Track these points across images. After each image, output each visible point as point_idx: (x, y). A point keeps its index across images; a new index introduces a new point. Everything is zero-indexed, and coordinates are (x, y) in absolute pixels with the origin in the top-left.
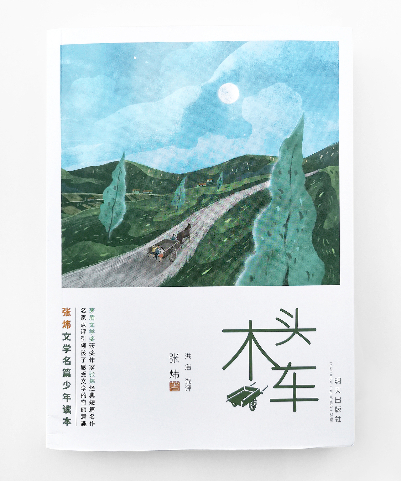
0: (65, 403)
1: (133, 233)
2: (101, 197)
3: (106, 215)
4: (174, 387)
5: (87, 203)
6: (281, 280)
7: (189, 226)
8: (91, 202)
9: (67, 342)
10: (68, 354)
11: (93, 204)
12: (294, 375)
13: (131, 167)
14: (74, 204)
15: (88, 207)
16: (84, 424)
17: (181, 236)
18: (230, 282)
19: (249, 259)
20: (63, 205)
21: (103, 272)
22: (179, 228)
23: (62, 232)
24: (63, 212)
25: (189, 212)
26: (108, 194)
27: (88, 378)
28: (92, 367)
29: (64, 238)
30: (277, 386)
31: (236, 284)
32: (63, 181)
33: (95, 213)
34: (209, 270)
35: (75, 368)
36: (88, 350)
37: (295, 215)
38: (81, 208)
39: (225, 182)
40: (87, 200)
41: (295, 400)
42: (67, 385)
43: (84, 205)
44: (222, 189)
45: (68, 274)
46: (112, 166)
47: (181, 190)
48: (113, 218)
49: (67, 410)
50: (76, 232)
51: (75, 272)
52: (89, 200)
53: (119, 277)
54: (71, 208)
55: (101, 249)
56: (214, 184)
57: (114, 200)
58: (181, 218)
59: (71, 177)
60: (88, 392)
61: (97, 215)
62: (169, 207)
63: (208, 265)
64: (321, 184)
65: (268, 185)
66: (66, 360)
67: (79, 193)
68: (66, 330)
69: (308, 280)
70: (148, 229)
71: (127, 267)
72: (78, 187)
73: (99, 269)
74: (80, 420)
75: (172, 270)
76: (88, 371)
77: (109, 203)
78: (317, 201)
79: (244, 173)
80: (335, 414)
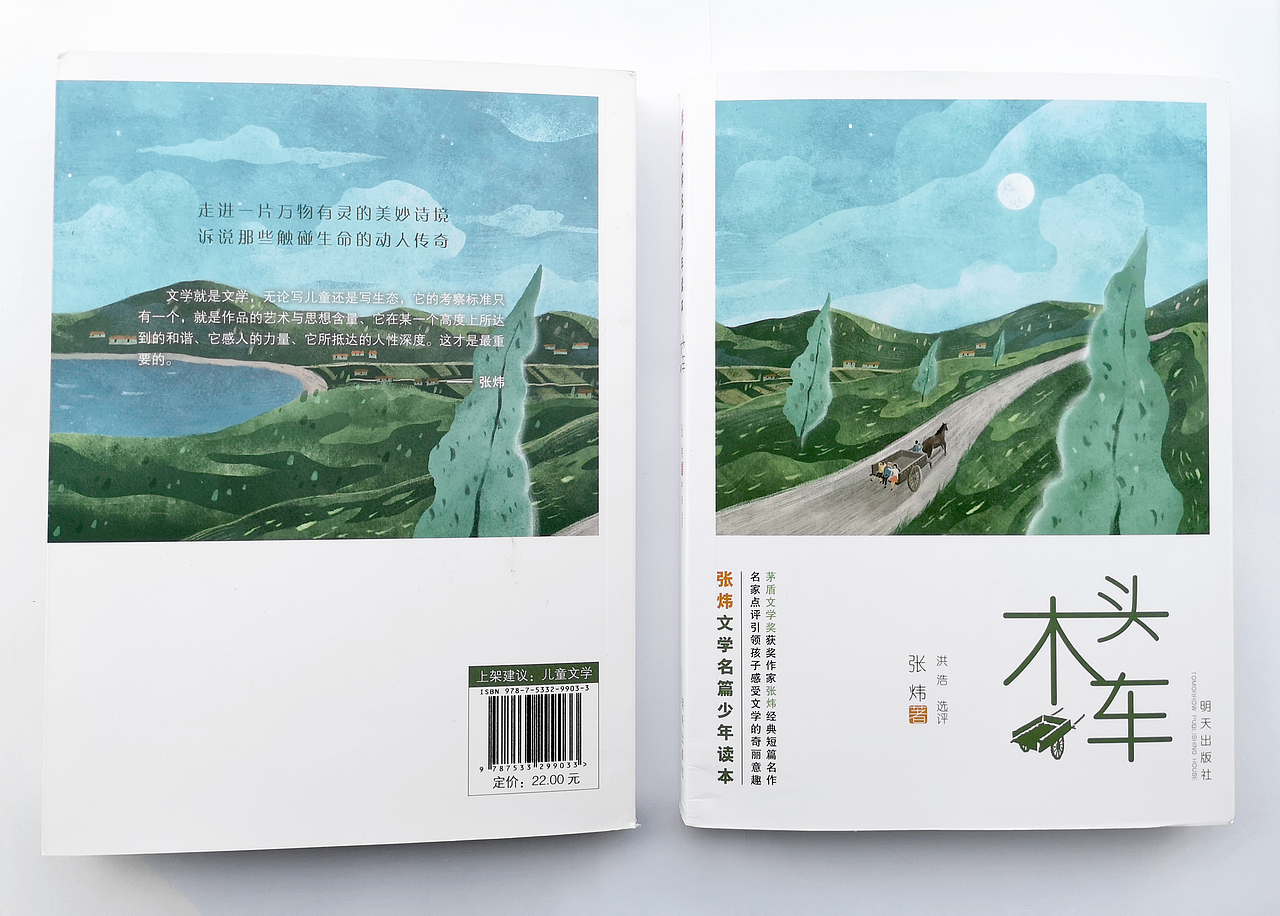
0: (723, 742)
1: (844, 438)
2: (788, 374)
3: (797, 406)
4: (918, 715)
5: (761, 384)
6: (1108, 524)
7: (944, 427)
8: (769, 382)
9: (725, 633)
10: (728, 655)
11: (773, 386)
12: (1131, 694)
13: (841, 321)
14: (740, 386)
15: (764, 391)
16: (756, 780)
17: (928, 446)
18: (1017, 528)
19: (1050, 487)
20: (717, 388)
21: (790, 509)
22: (926, 430)
23: (716, 435)
24: (717, 400)
25: (944, 402)
26: (801, 369)
27: (763, 697)
28: (771, 678)
29: (720, 447)
30: (1100, 715)
31: (1028, 531)
32: (718, 345)
33: (777, 403)
34: (979, 506)
35: (740, 679)
36: (763, 647)
37: (1131, 410)
38: (751, 393)
39: (1009, 349)
40: (762, 379)
41: (1131, 740)
42: (726, 710)
43: (756, 388)
44: (1004, 361)
45: (727, 511)
46: (808, 319)
47: (931, 363)
48: (809, 412)
49: (726, 755)
50: (742, 436)
51: (741, 508)
52: (765, 379)
53: (819, 517)
54: (734, 393)
55: (787, 467)
56: (988, 353)
57: (812, 379)
58: (930, 412)
59: (734, 338)
60: (763, 722)
61: (781, 406)
62: (908, 392)
63: (978, 496)
64: (1176, 354)
65: (1084, 355)
66: (725, 666)
67: (748, 367)
68: (723, 612)
69: (1154, 524)
70: (872, 430)
71: (833, 499)
72: (747, 356)
73: (785, 502)
74: (749, 774)
75: (914, 504)
76: (763, 684)
77: (802, 386)
78: (1170, 384)
79: (1040, 334)
80: (1202, 766)
